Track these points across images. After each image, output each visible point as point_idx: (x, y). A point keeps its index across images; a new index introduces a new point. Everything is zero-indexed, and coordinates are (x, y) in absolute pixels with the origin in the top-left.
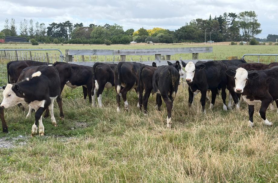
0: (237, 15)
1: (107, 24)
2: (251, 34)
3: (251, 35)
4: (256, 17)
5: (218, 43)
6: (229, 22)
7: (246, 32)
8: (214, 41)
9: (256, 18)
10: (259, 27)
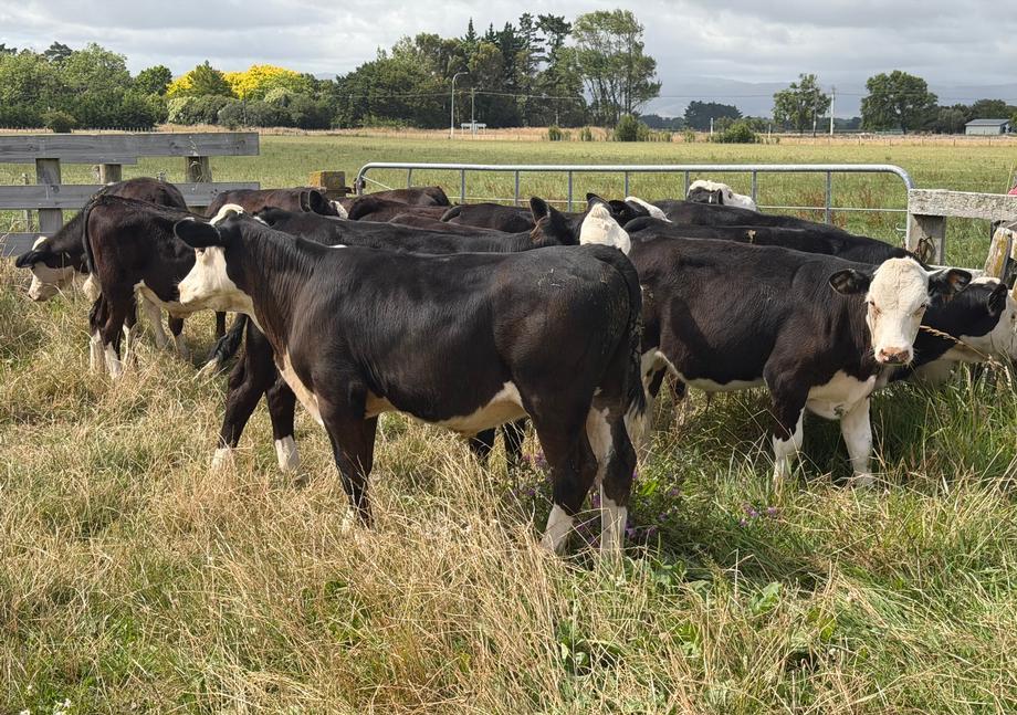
0: (569, 25)
1: (58, 46)
2: (622, 101)
3: (623, 103)
4: (638, 34)
5: (501, 131)
6: (542, 50)
7: (604, 91)
8: (484, 125)
9: (637, 39)
10: (650, 75)
